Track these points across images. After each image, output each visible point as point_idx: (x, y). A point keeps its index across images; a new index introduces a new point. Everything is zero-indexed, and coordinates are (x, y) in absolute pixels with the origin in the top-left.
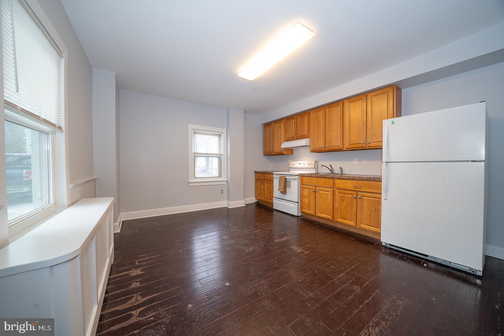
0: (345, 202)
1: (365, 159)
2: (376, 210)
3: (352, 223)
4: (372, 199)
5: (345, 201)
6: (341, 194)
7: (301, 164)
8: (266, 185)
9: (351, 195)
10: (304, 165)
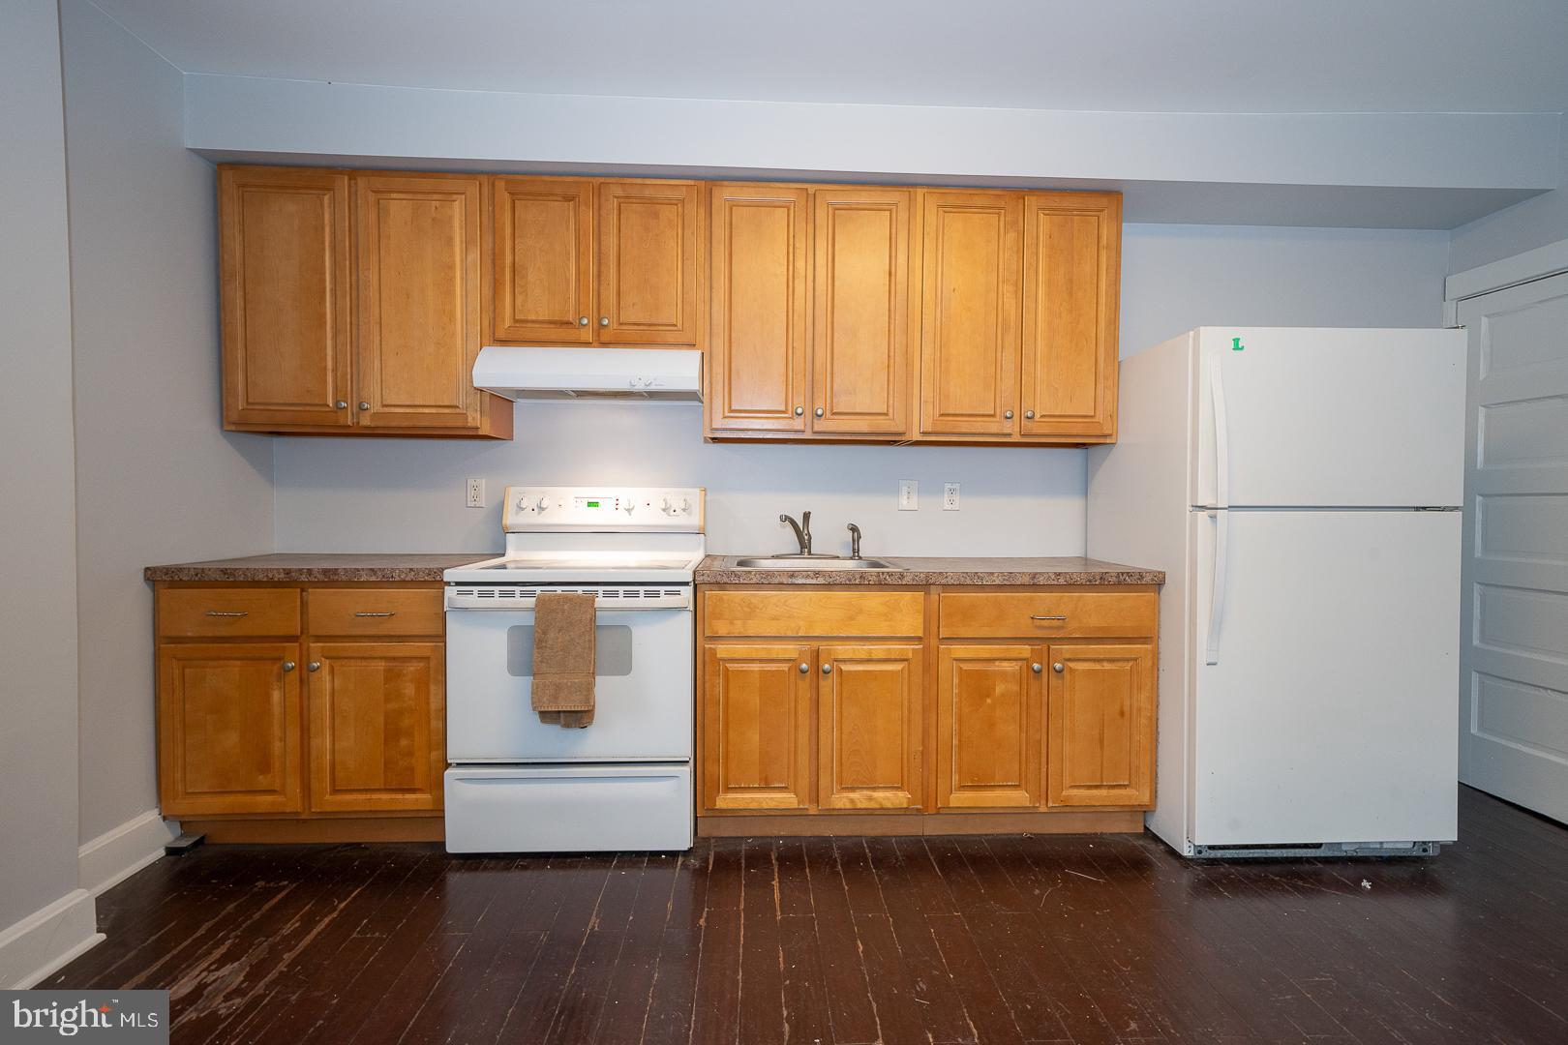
0: (989, 701)
1: (948, 486)
2: (1122, 714)
3: (1019, 798)
4: (1107, 666)
5: (988, 696)
6: (966, 666)
7: (607, 506)
8: (324, 681)
9: (1014, 663)
10: (629, 510)
